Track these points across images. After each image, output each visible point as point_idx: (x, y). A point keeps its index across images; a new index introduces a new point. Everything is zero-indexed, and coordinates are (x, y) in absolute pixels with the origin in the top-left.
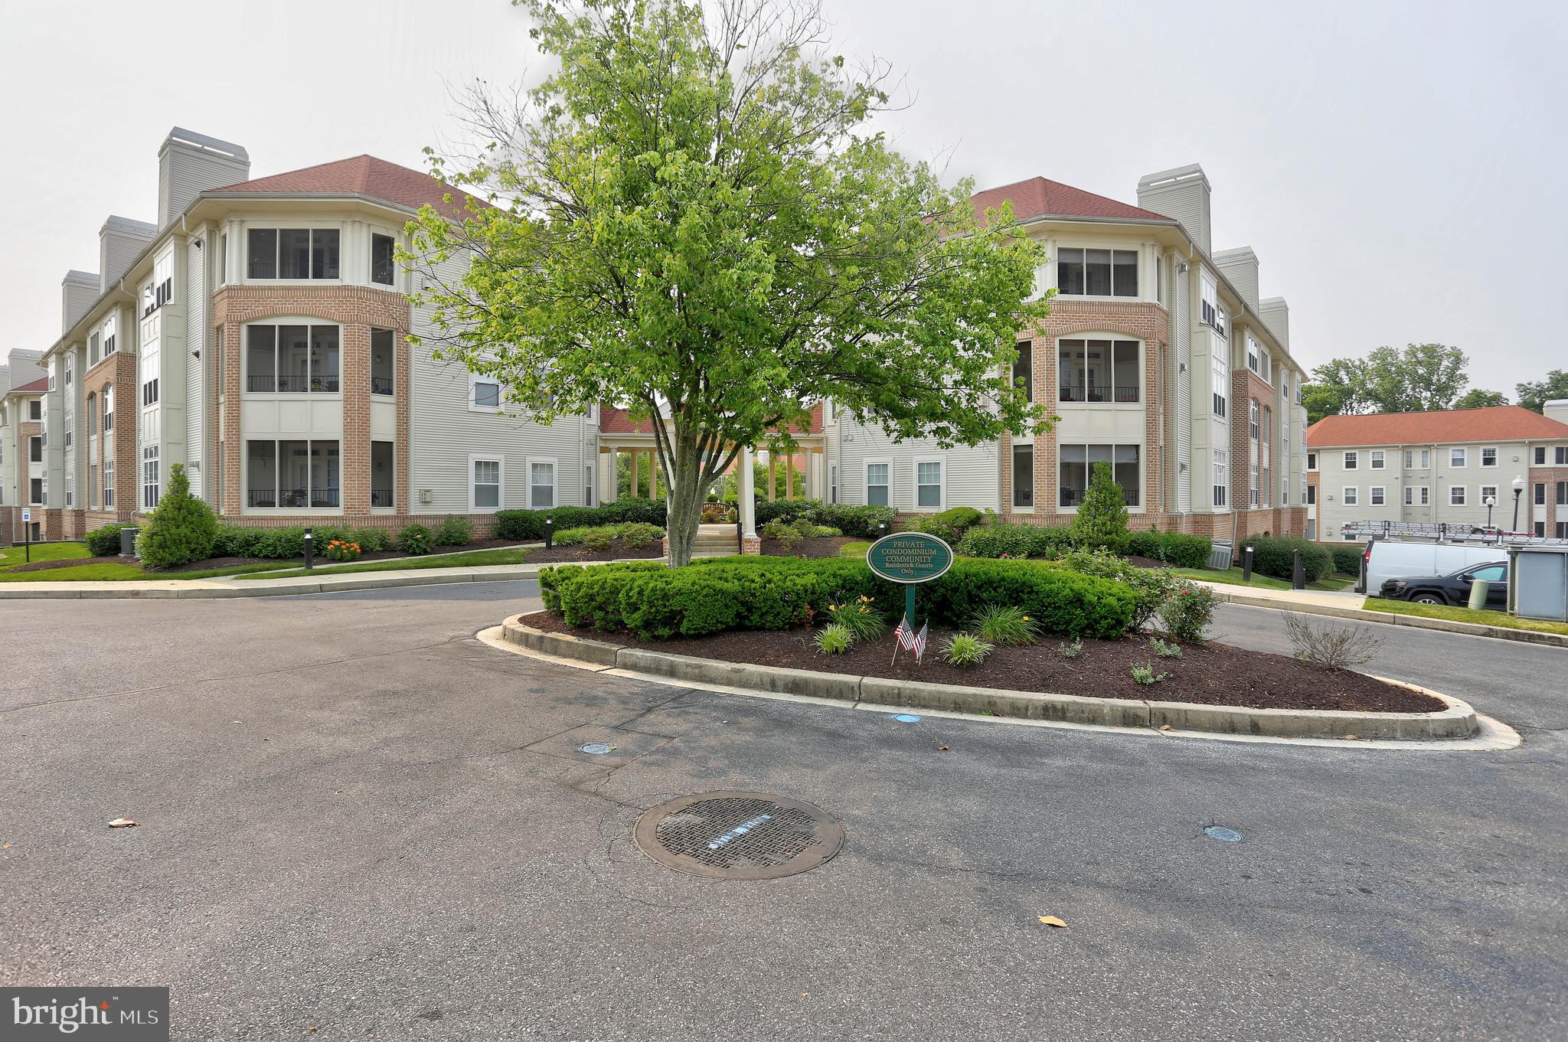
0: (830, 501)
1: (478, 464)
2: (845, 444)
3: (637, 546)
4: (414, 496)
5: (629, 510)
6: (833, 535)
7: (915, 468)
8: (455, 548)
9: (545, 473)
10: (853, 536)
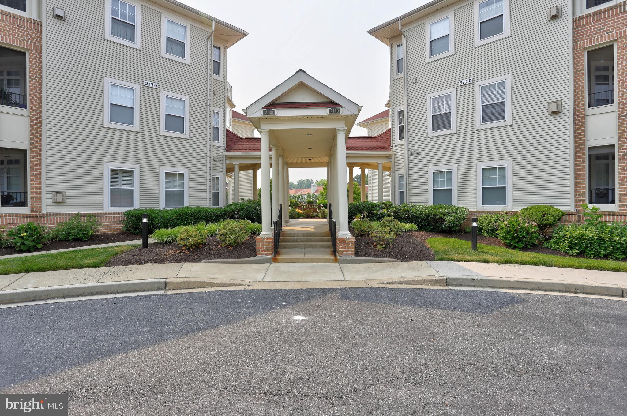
0: (397, 202)
1: (114, 172)
2: (412, 157)
3: (230, 245)
4: (46, 197)
5: (241, 209)
6: (411, 231)
7: (479, 173)
8: (75, 243)
9: (177, 181)
10: (427, 231)
